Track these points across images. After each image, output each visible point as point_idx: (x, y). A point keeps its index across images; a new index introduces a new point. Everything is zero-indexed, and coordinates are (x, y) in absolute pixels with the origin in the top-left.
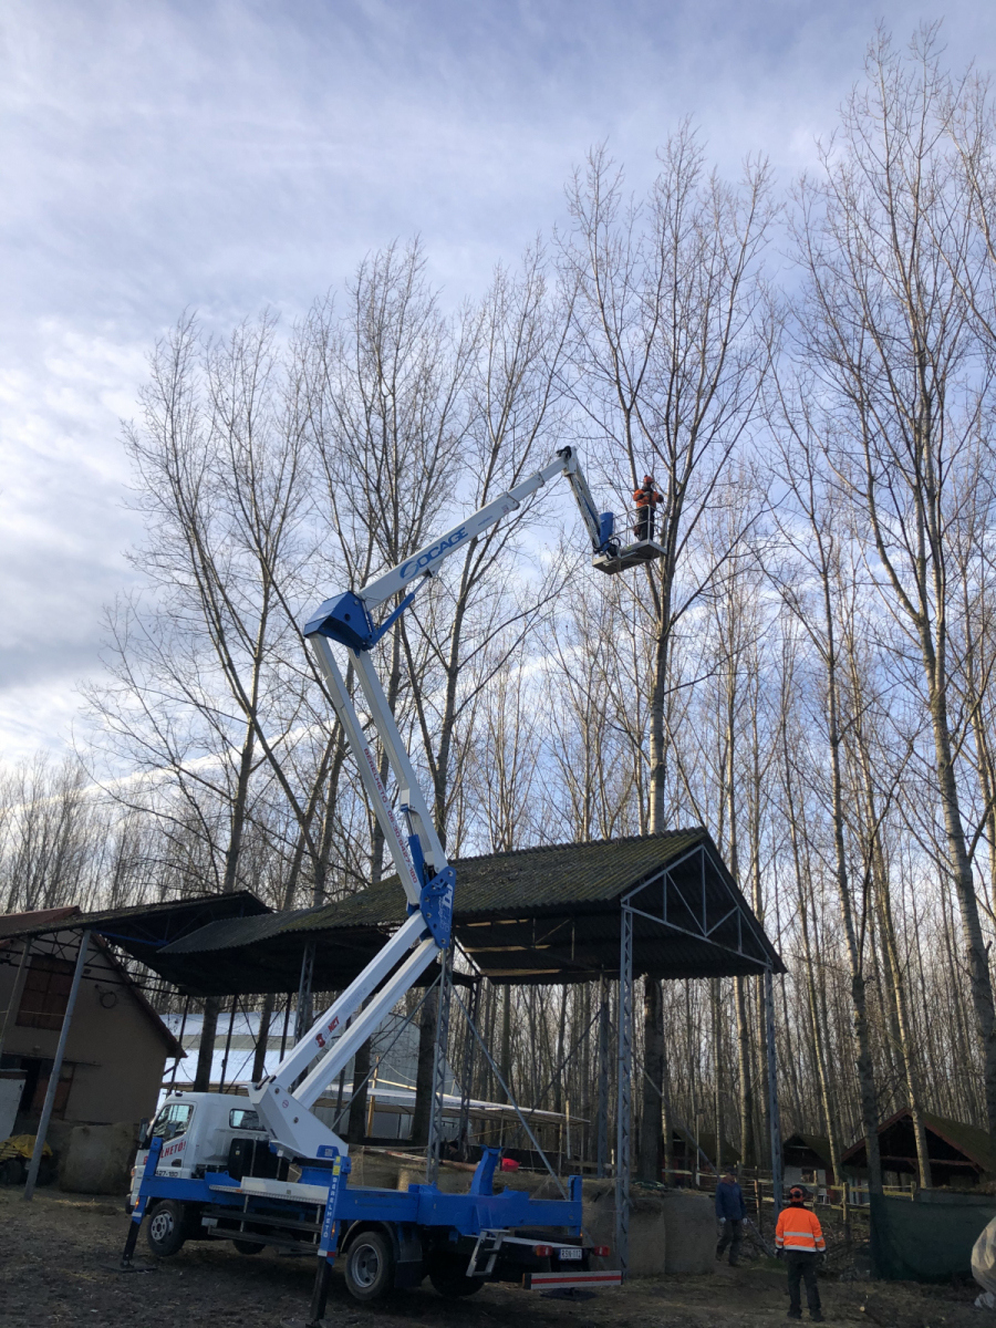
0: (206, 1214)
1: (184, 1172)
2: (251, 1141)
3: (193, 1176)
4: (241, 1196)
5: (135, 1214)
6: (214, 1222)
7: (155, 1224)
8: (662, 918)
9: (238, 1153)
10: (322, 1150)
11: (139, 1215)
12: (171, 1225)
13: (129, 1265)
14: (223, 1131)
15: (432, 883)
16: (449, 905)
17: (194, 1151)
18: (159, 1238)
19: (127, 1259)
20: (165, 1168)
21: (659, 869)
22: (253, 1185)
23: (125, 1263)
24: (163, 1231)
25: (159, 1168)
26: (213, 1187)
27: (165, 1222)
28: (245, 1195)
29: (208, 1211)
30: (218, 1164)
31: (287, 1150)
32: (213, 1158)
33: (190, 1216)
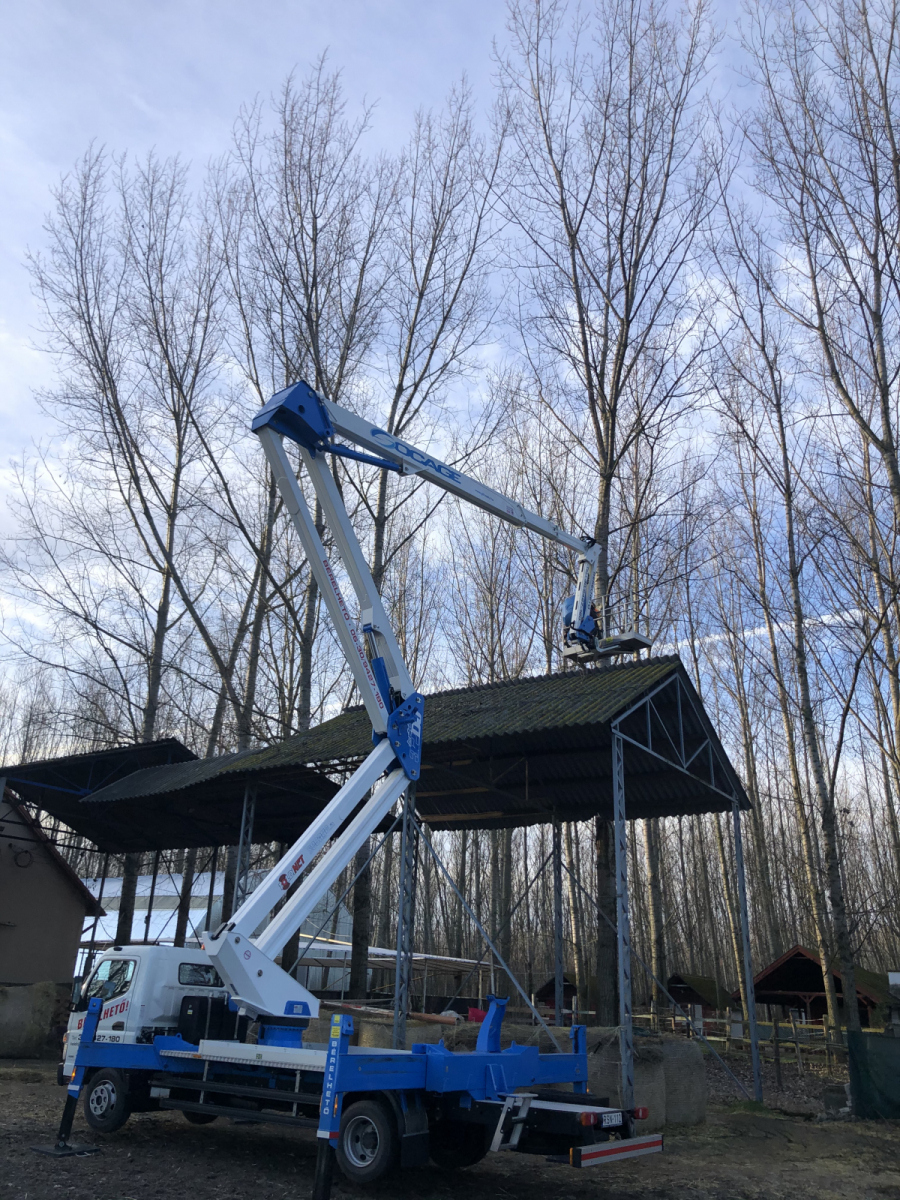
0: (154, 1082)
1: (128, 1037)
2: (206, 998)
3: (139, 1040)
4: (200, 1062)
5: (71, 1087)
6: (165, 1093)
7: (94, 1096)
8: (647, 746)
9: (190, 1012)
10: (290, 1006)
11: (76, 1088)
12: (114, 1097)
13: (65, 1146)
14: (172, 988)
15: (400, 709)
16: (418, 734)
17: (139, 1013)
18: (99, 1112)
19: (64, 1140)
20: (105, 1032)
21: (642, 696)
22: (212, 1049)
23: (61, 1144)
24: (104, 1104)
25: (99, 1032)
26: (164, 1053)
27: (106, 1094)
28: (204, 1061)
29: (159, 1080)
30: (166, 1025)
31: (250, 1008)
32: (161, 1019)
33: (136, 1086)
